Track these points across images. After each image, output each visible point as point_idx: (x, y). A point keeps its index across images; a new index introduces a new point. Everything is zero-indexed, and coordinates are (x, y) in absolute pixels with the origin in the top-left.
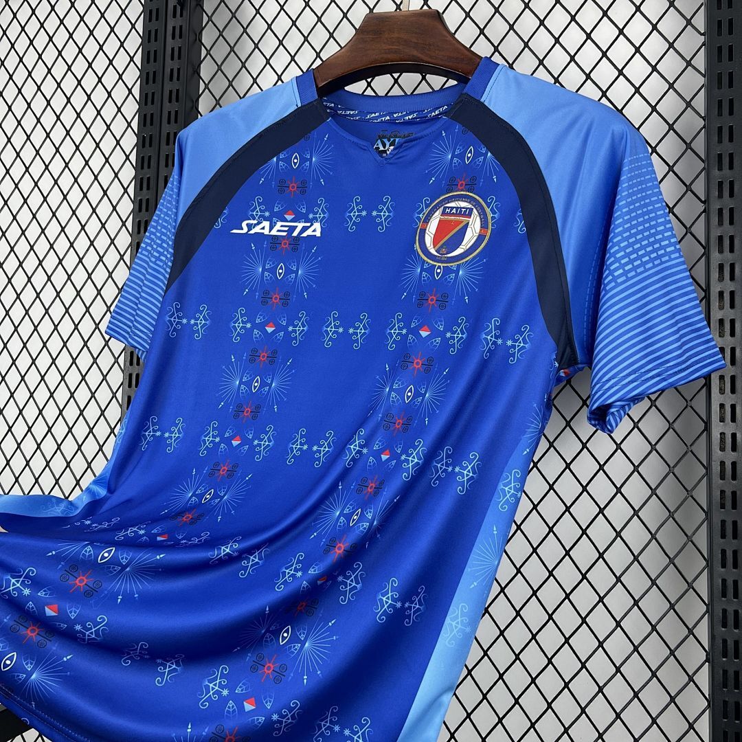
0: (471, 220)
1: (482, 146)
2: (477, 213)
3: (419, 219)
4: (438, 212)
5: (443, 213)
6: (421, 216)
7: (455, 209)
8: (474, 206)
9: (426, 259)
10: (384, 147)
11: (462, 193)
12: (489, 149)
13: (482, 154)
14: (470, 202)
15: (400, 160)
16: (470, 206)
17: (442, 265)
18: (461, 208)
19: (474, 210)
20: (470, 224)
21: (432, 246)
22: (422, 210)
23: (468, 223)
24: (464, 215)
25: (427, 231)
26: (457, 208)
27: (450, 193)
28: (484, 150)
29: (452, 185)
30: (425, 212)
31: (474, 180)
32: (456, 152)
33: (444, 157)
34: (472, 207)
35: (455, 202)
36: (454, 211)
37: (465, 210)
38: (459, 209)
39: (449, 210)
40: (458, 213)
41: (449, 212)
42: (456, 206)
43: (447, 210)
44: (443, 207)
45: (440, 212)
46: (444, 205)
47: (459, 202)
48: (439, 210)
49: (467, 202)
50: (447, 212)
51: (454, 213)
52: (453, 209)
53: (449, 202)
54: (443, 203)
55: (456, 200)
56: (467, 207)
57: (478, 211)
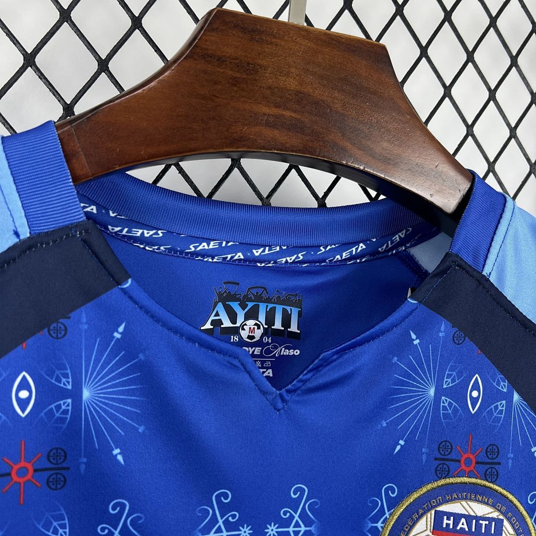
1: (500, 376)
2: (511, 531)
3: (377, 533)
4: (423, 522)
5: (439, 529)
6: (379, 525)
7: (463, 520)
8: (505, 515)
10: (234, 322)
13: (502, 396)
14: (493, 506)
16: (495, 515)
18: (478, 518)
19: (506, 523)
22: (382, 511)
26: (469, 518)
27: (445, 478)
28: (504, 387)
29: (447, 460)
30: (388, 517)
31: (495, 454)
32: (444, 382)
33: (419, 392)
34: (501, 517)
35: (462, 502)
36: (463, 524)
37: (487, 522)
38: (474, 521)
39: (450, 520)
40: (473, 530)
41: (451, 527)
42: (467, 513)
43: (445, 521)
44: (434, 511)
45: (429, 523)
46: (435, 506)
47: (469, 503)
48: (424, 519)
49: (487, 504)
50: (448, 525)
51: (464, 529)
52: (460, 519)
53: (446, 502)
54: (434, 502)
55: (463, 499)
56: (490, 516)
57: (513, 525)
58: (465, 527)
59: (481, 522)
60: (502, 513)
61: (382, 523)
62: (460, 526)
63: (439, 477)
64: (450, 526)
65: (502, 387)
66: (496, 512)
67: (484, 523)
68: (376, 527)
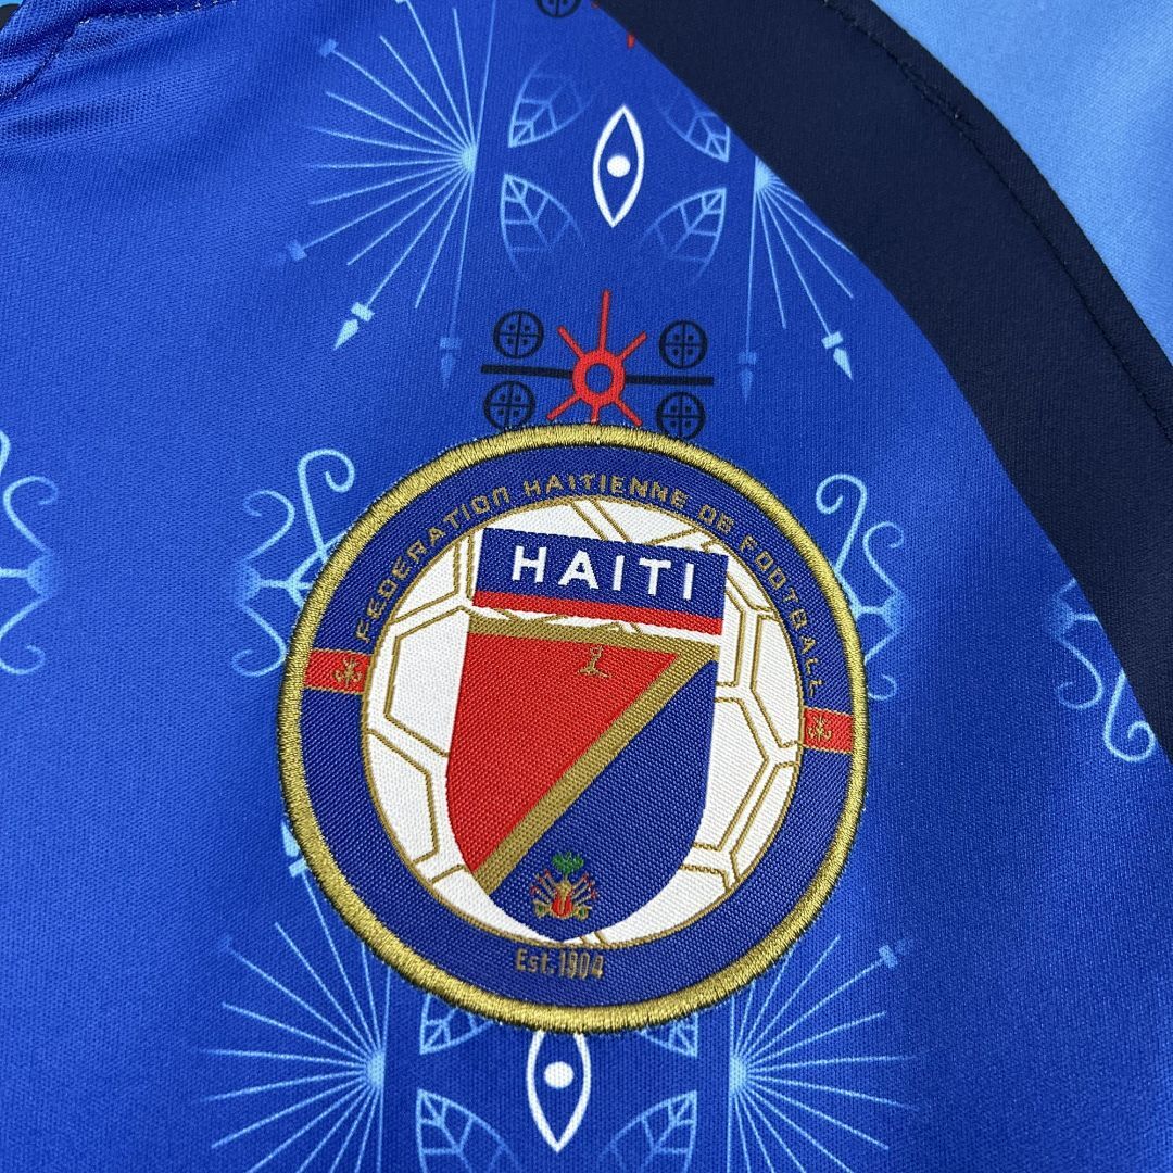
0: (724, 643)
1: (704, 115)
2: (757, 596)
3: (287, 616)
4: (443, 566)
5: (493, 583)
6: (293, 585)
7: (582, 557)
8: (732, 542)
9: (427, 973)
11: (617, 435)
12: (757, 140)
13: (712, 173)
14: (688, 512)
15: (60, 141)
16: (697, 541)
17: (577, 1020)
18: (633, 552)
19: (735, 568)
20: (724, 673)
21: (451, 853)
22: (300, 544)
23: (711, 668)
24: (666, 607)
25: (374, 717)
26: (601, 552)
27: (517, 428)
28: (720, 146)
29: (524, 371)
30: (325, 560)
31: (690, 352)
32: (511, 130)
33: (424, 156)
34: (718, 549)
35: (577, 503)
36: (580, 569)
37: (667, 564)
38: (620, 560)
39: (535, 557)
40: (617, 586)
41: (539, 578)
42: (593, 535)
43: (520, 561)
44: (481, 532)
45: (463, 571)
46: (486, 517)
47: (603, 503)
48: (448, 558)
49: (666, 506)
50: (528, 573)
51: (585, 582)
52: (572, 555)
53: (522, 501)
54: (479, 504)
55: (581, 491)
56: (678, 544)
57: (762, 579)
58: (589, 577)
59: (643, 562)
60: (719, 536)
61: (304, 579)
62: (571, 574)
63: (496, 425)
64: (534, 577)
65: (712, 145)
66: (699, 534)
67: (655, 565)
68: (284, 592)
